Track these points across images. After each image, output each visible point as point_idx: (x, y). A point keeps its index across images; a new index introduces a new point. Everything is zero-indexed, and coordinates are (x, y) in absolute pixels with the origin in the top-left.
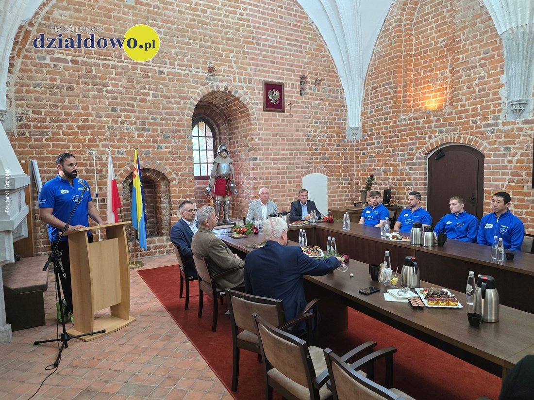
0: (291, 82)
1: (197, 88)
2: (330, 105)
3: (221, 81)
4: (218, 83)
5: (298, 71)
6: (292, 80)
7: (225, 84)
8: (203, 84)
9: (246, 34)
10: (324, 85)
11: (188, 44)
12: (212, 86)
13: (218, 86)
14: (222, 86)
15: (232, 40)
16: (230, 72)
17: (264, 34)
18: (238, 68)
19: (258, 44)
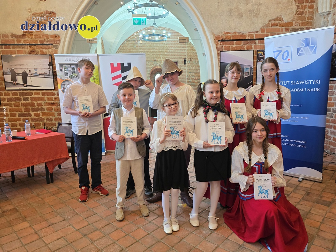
0: (180, 61)
1: (151, 66)
2: (195, 67)
3: (158, 63)
4: (157, 64)
5: (183, 57)
6: (181, 60)
7: (159, 64)
8: (152, 65)
9: (166, 49)
10: (193, 60)
11: (149, 54)
12: (155, 65)
13: (157, 65)
14: (158, 64)
15: (161, 51)
16: (161, 60)
17: (172, 48)
18: (163, 59)
19: (170, 51)
